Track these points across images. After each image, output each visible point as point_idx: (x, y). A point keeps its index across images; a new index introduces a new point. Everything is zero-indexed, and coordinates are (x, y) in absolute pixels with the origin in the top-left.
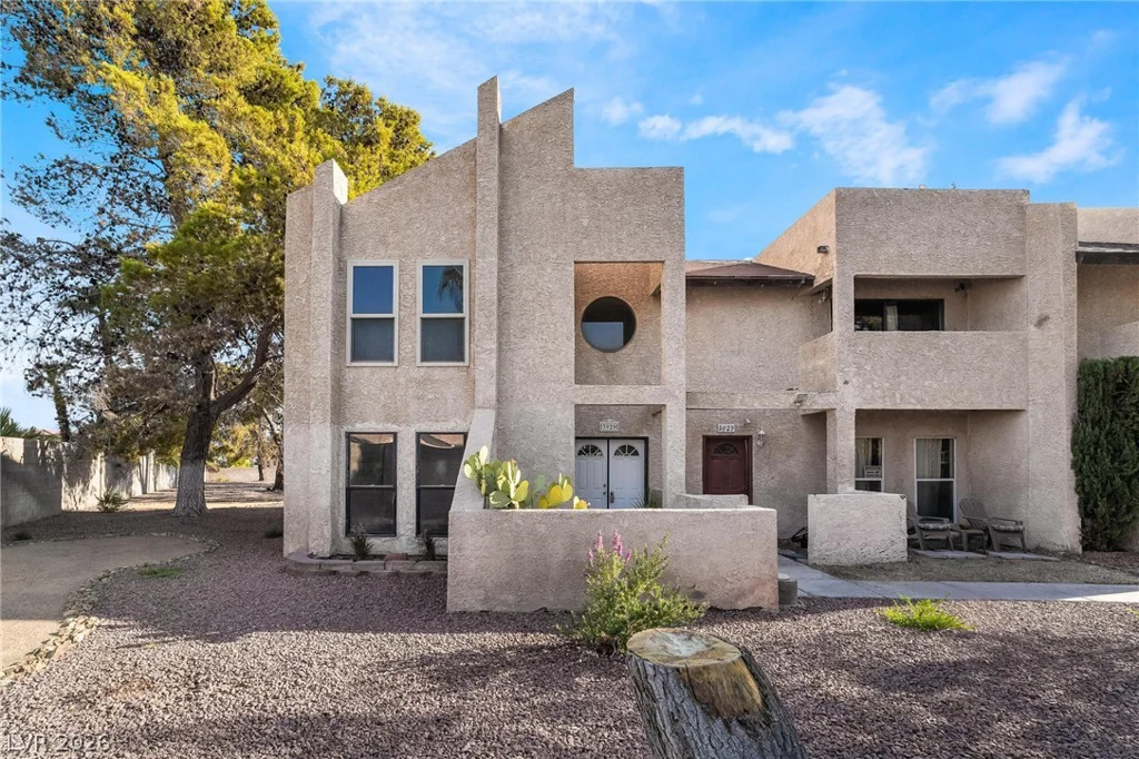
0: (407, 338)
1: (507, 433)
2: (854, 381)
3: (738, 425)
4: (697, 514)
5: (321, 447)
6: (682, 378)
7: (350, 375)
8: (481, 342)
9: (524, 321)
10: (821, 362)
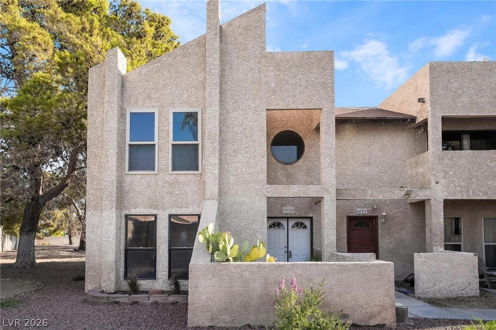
0: (164, 156)
1: (225, 215)
2: (442, 181)
3: (369, 209)
4: (344, 265)
5: (110, 224)
6: (334, 180)
7: (128, 179)
8: (209, 158)
9: (236, 146)
10: (421, 170)
